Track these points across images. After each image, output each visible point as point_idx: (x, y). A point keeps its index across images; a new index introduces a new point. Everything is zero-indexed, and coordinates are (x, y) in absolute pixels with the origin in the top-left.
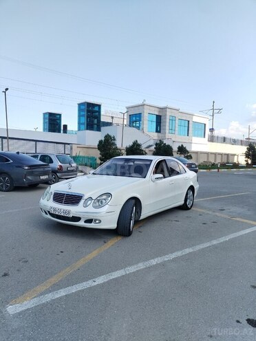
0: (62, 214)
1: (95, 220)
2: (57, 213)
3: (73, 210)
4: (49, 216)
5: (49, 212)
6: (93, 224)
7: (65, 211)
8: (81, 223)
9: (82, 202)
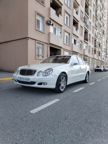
0: (25, 81)
1: (44, 83)
2: (22, 80)
3: (31, 78)
4: (18, 83)
5: (17, 80)
6: (42, 85)
7: (26, 79)
8: (36, 85)
9: (36, 73)
